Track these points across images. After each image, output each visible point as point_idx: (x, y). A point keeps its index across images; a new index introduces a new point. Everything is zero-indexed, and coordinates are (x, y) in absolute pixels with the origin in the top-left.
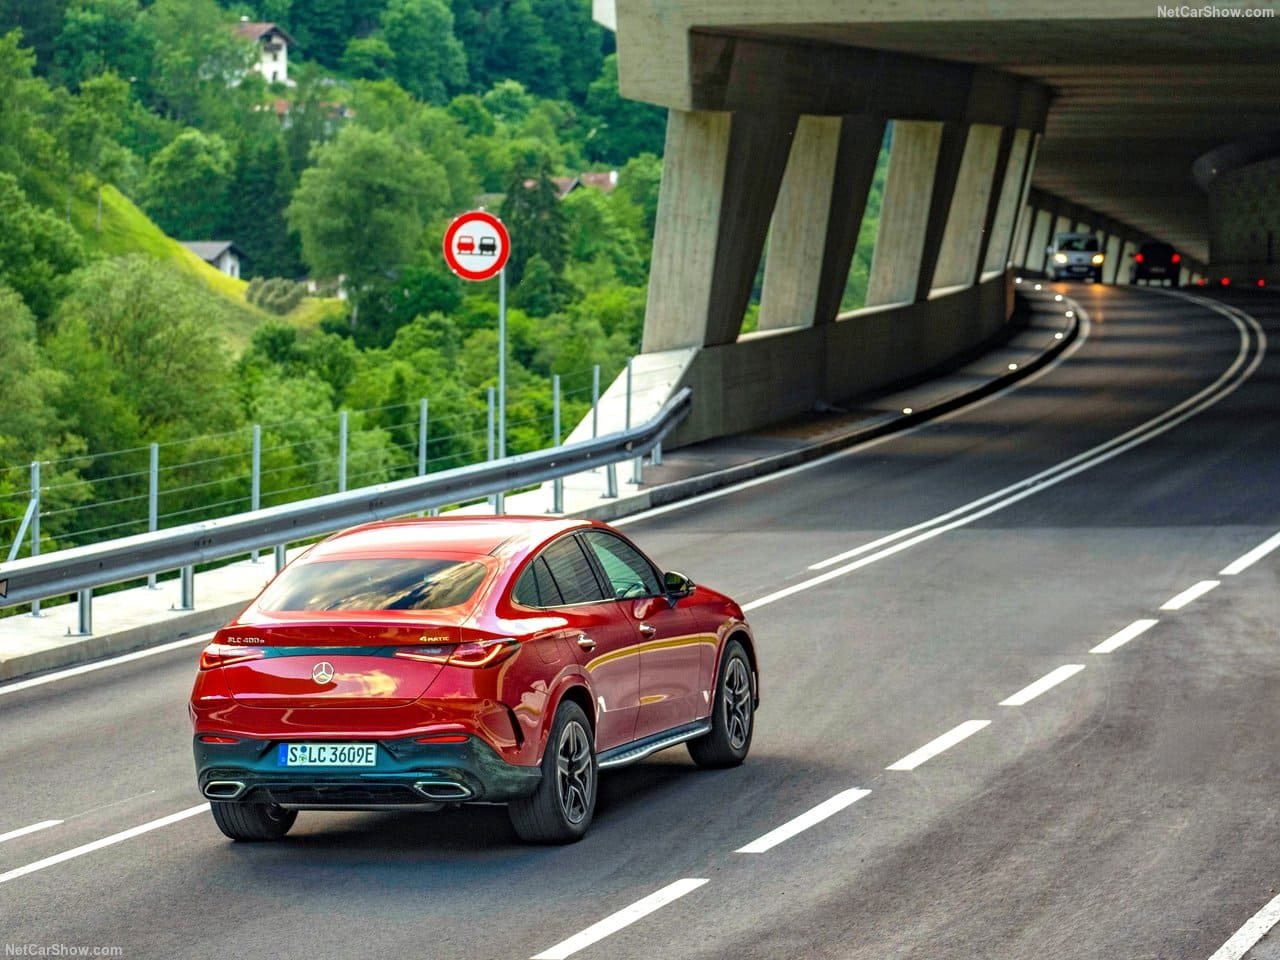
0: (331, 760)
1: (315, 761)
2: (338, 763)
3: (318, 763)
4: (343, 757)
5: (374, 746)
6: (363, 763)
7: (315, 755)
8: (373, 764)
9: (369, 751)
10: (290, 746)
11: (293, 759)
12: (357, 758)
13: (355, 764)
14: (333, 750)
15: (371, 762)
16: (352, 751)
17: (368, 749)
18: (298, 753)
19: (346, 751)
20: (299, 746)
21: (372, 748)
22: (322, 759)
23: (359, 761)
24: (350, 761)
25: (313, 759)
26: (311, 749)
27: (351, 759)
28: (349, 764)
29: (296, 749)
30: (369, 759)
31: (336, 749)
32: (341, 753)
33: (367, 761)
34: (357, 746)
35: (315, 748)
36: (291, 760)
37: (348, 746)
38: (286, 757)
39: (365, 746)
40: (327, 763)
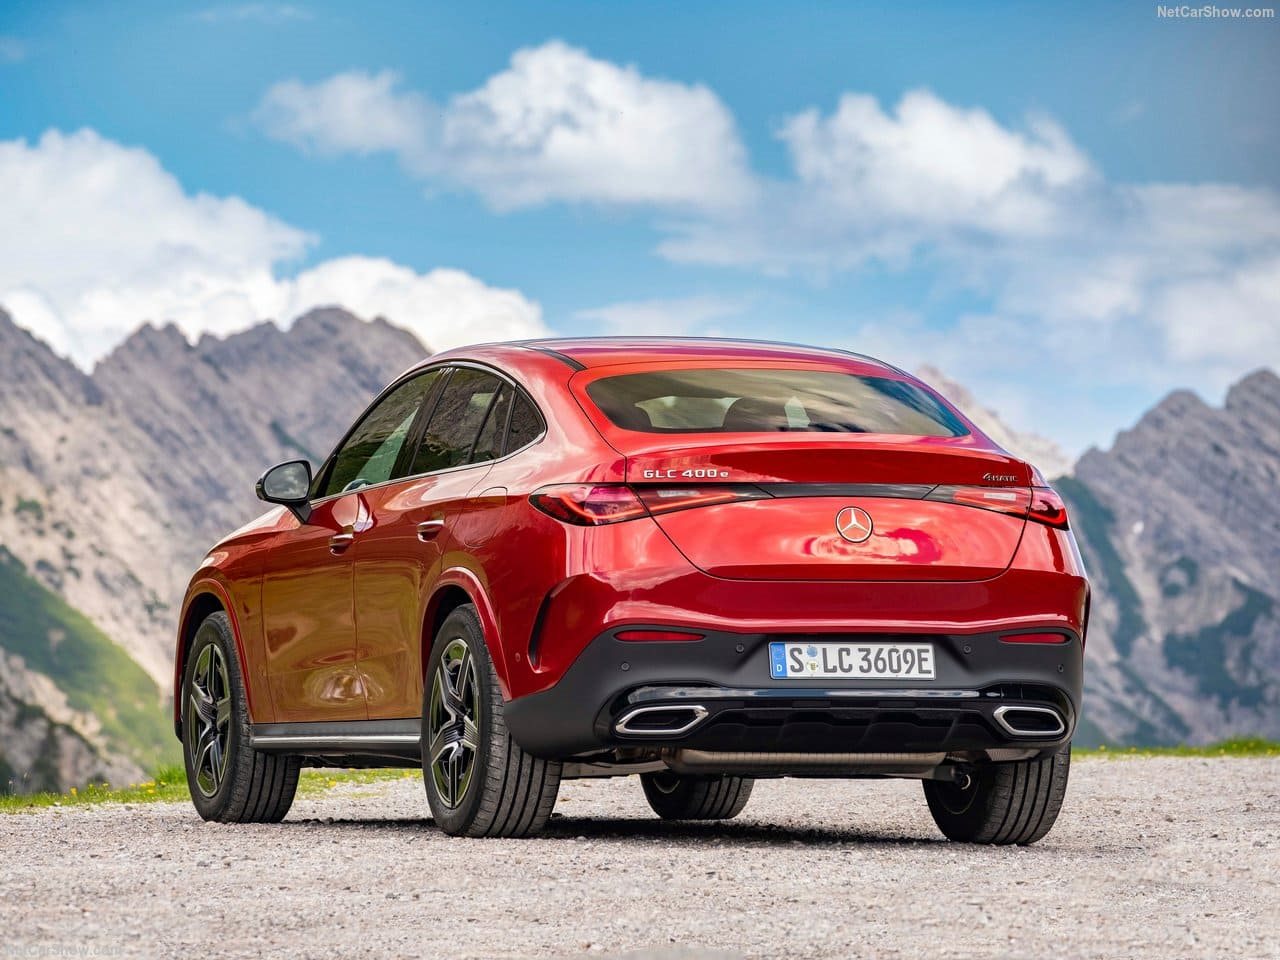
0: (861, 668)
1: (834, 670)
2: (873, 674)
3: (839, 674)
4: (880, 664)
5: (929, 647)
6: (915, 674)
7: (833, 661)
8: (932, 676)
9: (924, 655)
10: (789, 647)
11: (797, 666)
12: (905, 667)
13: (902, 675)
14: (865, 653)
15: (929, 672)
16: (894, 655)
17: (920, 651)
18: (804, 658)
19: (884, 655)
20: (804, 647)
21: (927, 651)
22: (846, 667)
23: (908, 672)
24: (892, 670)
25: (830, 667)
26: (824, 650)
27: (895, 667)
28: (893, 675)
29: (800, 652)
30: (924, 668)
31: (868, 651)
32: (877, 658)
33: (921, 671)
34: (902, 647)
35: (833, 649)
36: (792, 668)
37: (887, 647)
38: (784, 663)
39: (915, 647)
40: (856, 673)
